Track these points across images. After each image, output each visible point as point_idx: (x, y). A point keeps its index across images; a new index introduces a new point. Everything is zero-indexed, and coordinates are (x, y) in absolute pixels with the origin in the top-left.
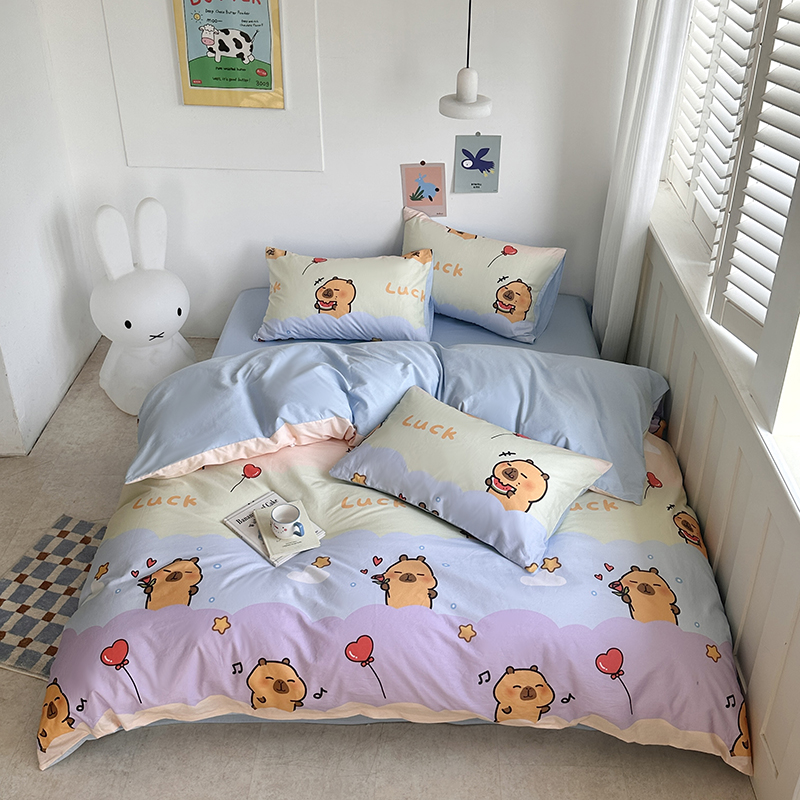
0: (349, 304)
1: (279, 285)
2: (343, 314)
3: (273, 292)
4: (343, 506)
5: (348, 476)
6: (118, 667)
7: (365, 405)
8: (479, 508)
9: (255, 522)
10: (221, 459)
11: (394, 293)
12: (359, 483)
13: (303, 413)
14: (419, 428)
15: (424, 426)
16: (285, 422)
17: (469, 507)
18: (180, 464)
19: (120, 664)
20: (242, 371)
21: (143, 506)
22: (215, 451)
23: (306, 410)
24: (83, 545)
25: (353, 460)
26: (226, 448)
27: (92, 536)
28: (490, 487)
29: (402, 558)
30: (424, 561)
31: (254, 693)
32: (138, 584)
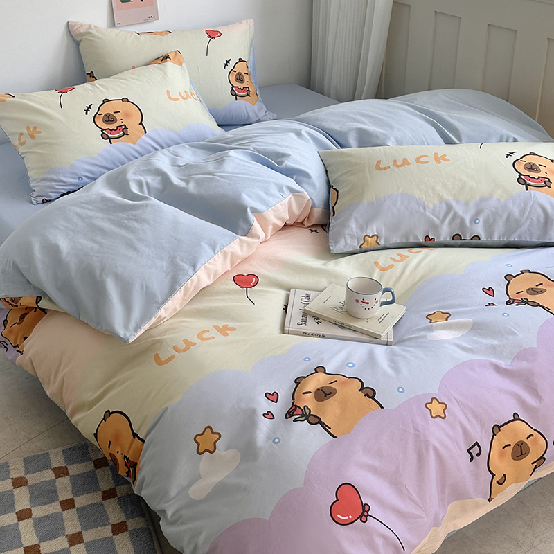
0: (141, 123)
1: (35, 128)
2: (140, 137)
3: (29, 140)
4: (383, 270)
5: (356, 244)
6: (364, 518)
7: (307, 175)
8: (528, 209)
9: (318, 318)
10: (212, 276)
11: (179, 99)
12: (369, 248)
13: (266, 197)
14: (403, 165)
15: (406, 162)
16: (254, 211)
17: (516, 212)
18: (179, 295)
19: (363, 514)
20: (134, 189)
21: (172, 357)
22: (205, 267)
23: (266, 193)
24: (23, 488)
25: (353, 225)
26: (214, 260)
27: (22, 475)
28: (527, 185)
29: (508, 278)
30: (530, 272)
31: (494, 475)
32: (294, 421)
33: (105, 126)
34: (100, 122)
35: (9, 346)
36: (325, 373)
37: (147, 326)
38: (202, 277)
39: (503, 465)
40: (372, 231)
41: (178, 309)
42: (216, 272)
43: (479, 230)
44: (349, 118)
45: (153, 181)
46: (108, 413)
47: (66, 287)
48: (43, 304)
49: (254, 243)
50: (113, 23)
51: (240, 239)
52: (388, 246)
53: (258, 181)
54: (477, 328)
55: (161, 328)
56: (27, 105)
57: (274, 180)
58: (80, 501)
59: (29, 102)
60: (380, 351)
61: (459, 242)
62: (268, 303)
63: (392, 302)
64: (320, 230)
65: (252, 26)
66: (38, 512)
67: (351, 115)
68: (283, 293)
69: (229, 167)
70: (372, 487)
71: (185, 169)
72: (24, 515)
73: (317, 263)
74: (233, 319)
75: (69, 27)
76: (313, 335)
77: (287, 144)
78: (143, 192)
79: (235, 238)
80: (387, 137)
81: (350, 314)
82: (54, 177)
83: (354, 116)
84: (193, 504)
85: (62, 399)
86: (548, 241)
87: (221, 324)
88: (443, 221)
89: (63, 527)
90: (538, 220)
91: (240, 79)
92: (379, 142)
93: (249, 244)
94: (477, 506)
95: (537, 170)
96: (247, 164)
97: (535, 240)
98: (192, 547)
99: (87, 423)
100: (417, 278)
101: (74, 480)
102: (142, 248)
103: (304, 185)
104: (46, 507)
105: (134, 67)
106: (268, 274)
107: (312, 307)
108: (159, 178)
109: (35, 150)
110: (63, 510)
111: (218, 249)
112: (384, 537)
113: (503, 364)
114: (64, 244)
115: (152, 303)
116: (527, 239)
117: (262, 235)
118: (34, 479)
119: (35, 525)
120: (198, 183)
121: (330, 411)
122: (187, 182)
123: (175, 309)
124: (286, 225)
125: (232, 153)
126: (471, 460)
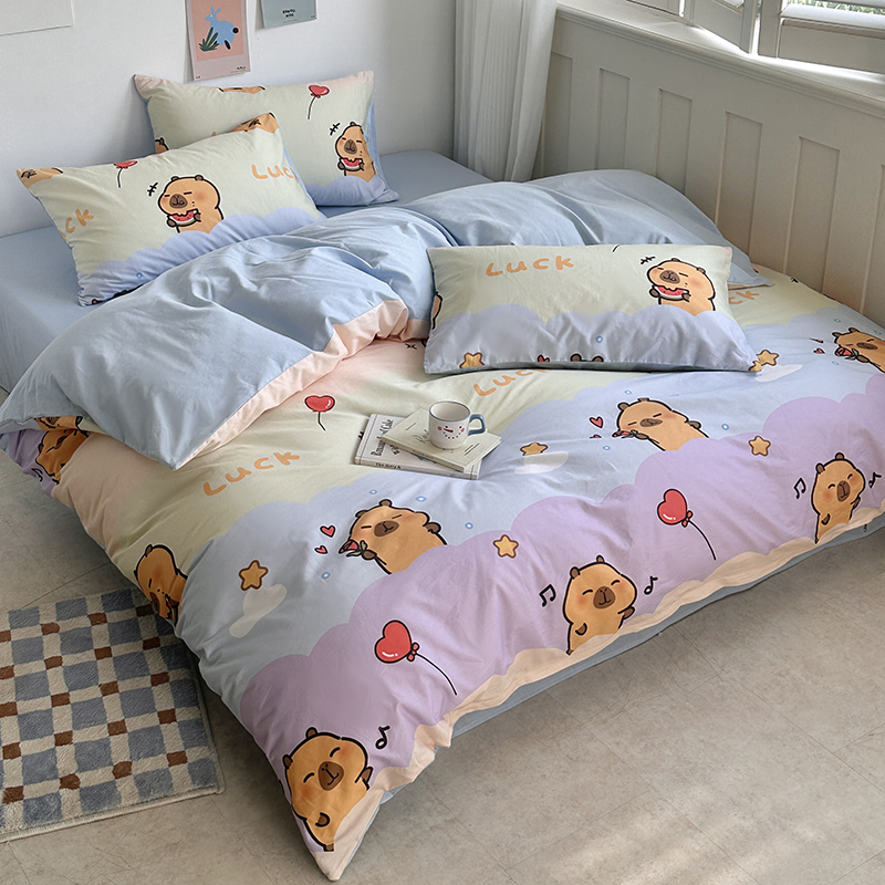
0: (217, 207)
1: (86, 212)
2: (215, 224)
3: (79, 226)
4: (483, 394)
5: (454, 363)
6: (411, 657)
7: (405, 279)
8: (660, 326)
9: (396, 448)
10: (278, 397)
11: (266, 177)
12: (472, 368)
13: (350, 305)
14: (517, 270)
15: (522, 267)
16: (334, 322)
17: (646, 330)
18: (237, 417)
19: (410, 653)
20: (197, 292)
21: (224, 486)
22: (270, 386)
23: (350, 300)
24: (55, 634)
25: (452, 339)
26: (282, 378)
27: (53, 621)
28: (660, 297)
29: (622, 407)
30: (648, 400)
31: (571, 624)
32: (348, 556)
33: (172, 211)
34: (166, 206)
35: (44, 475)
36: (390, 506)
37: (196, 452)
38: (266, 398)
39: (583, 613)
40: (475, 348)
41: (237, 433)
42: (283, 392)
43: (602, 349)
44: (471, 206)
45: (219, 283)
46: (150, 548)
47: (110, 407)
48: (83, 425)
49: (330, 359)
50: (191, 76)
51: (314, 355)
52: (495, 366)
53: (342, 286)
54: (572, 462)
55: (215, 455)
56: (78, 183)
57: (362, 286)
58: (117, 650)
59: (79, 180)
60: (459, 486)
61: (580, 364)
62: (342, 430)
63: (482, 431)
64: (418, 345)
65: (371, 79)
66: (68, 660)
67: (474, 204)
68: (361, 418)
69: (309, 268)
70: (424, 625)
71: (260, 270)
72: (53, 663)
73: (407, 385)
74: (300, 447)
75: (134, 82)
76: (387, 466)
77: (385, 240)
78: (206, 297)
79: (309, 353)
80: (512, 233)
81: (434, 445)
82: (108, 273)
83: (478, 205)
84: (233, 642)
85: (102, 535)
86: (683, 365)
87: (283, 452)
88: (559, 338)
89: (96, 677)
90: (672, 339)
91: (351, 148)
92: (502, 239)
93: (325, 361)
94: (553, 658)
95: (676, 280)
96: (331, 265)
97: (667, 363)
98: (230, 686)
99: (126, 560)
100: (521, 405)
101: (113, 628)
102: (198, 362)
103: (402, 291)
104: (79, 655)
105: (214, 134)
106: (346, 395)
107: (390, 435)
108: (227, 279)
109: (87, 239)
110: (98, 659)
111: (286, 365)
112: (433, 678)
113: (592, 501)
114: (110, 356)
115: (205, 425)
116: (658, 362)
117: (343, 351)
118: (66, 625)
119: (65, 673)
120: (270, 286)
121: (388, 547)
122: (259, 285)
123: (232, 434)
124: (377, 338)
125: (315, 251)
126: (544, 605)
